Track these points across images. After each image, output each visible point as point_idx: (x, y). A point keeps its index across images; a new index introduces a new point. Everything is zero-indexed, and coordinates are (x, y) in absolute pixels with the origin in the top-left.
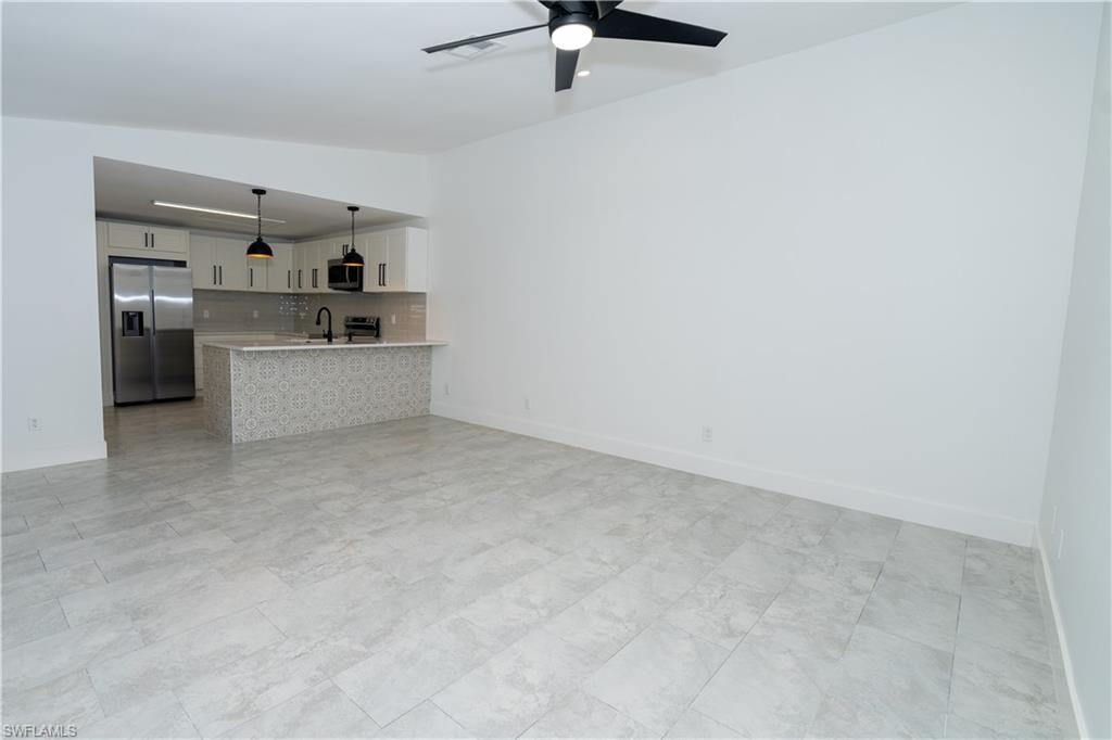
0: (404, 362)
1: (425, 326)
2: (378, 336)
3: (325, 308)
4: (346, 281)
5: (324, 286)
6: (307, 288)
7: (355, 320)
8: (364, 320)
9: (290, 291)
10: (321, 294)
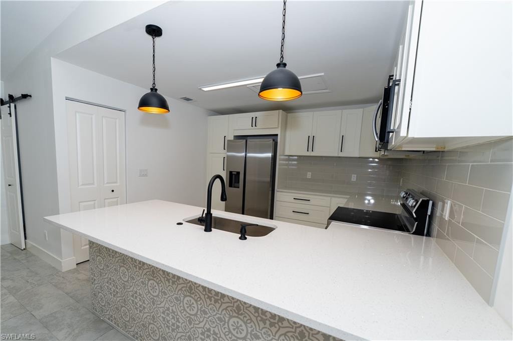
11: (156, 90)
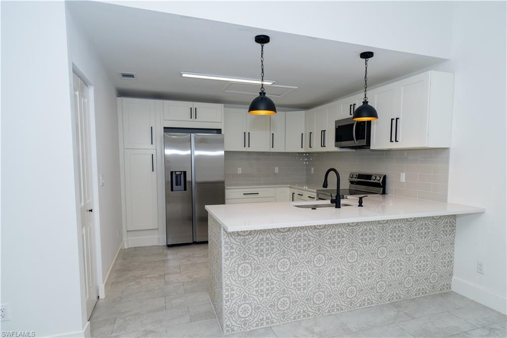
0: (424, 231)
1: (447, 186)
2: (384, 193)
3: (334, 170)
4: (353, 139)
5: (331, 145)
6: (317, 148)
7: (360, 176)
8: (369, 177)
9: (303, 150)
10: (328, 152)
11: (265, 93)
